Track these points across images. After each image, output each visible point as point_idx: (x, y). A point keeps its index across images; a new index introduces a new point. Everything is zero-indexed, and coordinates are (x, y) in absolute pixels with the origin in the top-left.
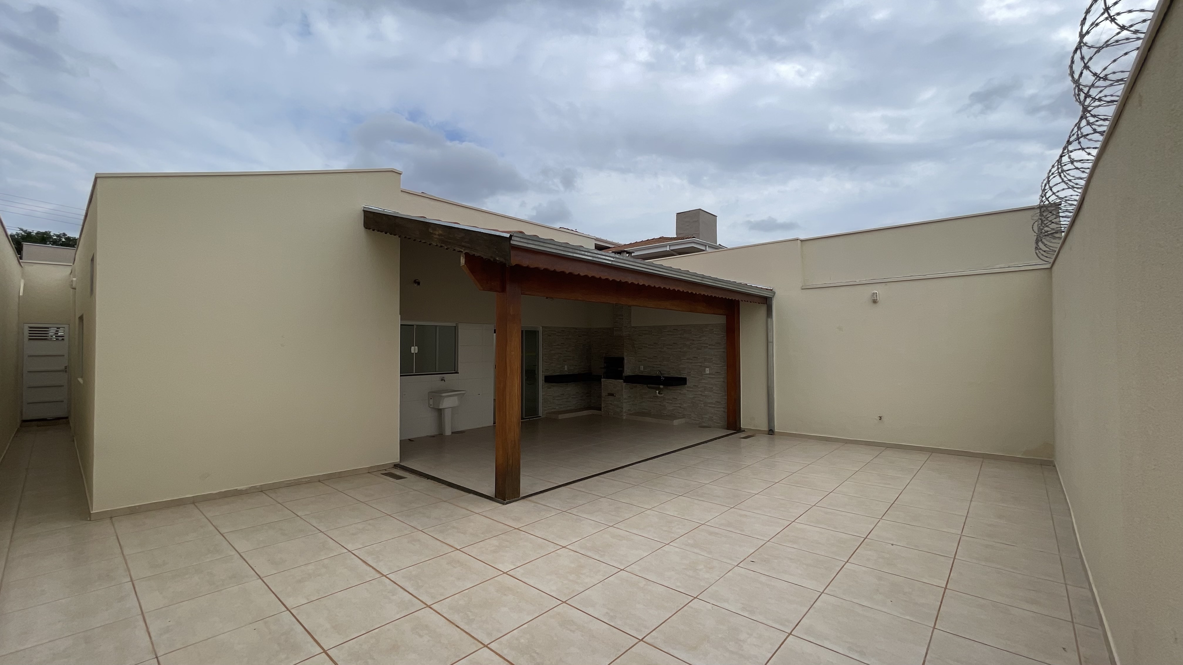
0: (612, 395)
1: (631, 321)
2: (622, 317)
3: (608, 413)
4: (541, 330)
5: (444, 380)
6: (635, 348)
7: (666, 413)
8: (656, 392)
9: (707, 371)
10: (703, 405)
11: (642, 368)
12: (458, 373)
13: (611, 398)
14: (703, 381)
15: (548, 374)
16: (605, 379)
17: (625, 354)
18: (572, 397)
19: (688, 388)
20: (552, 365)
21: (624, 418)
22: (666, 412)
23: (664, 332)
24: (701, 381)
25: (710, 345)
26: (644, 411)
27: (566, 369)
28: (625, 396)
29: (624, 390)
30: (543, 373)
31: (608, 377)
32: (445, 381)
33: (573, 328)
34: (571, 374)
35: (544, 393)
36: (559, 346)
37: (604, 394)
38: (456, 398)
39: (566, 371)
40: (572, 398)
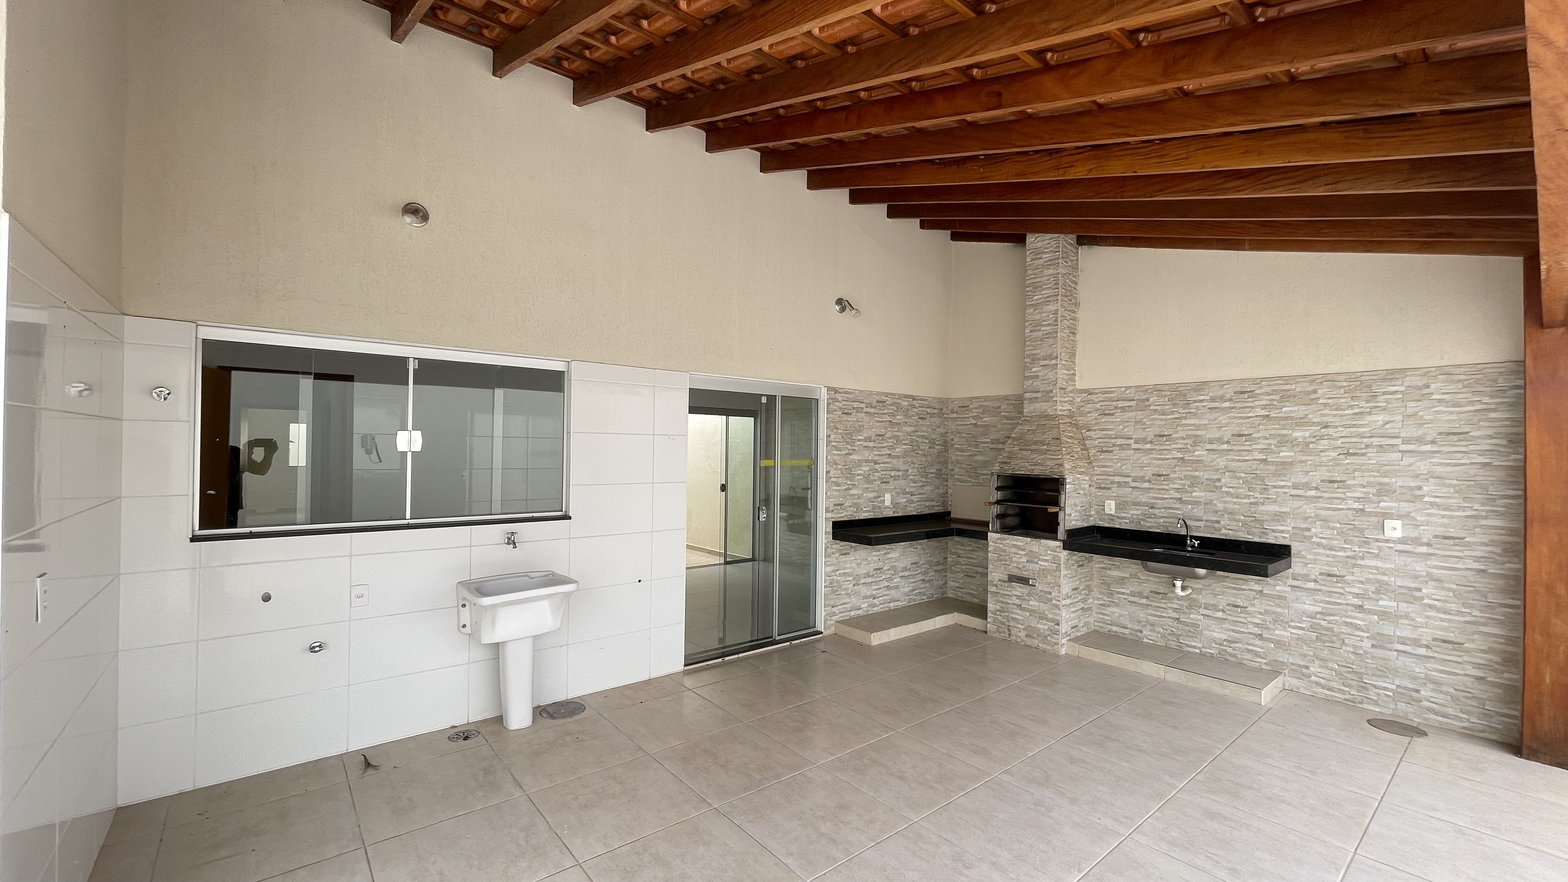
0: (1023, 581)
1: (1074, 374)
2: (1054, 362)
3: (1009, 630)
4: (823, 396)
5: (514, 543)
6: (1087, 449)
7: (1199, 648)
8: (1174, 585)
9: (1394, 529)
10: (1367, 644)
11: (1111, 507)
12: (570, 518)
13: (1018, 589)
14: (1366, 562)
15: (844, 515)
16: (998, 535)
17: (1067, 466)
18: (901, 574)
19: (1294, 579)
20: (851, 492)
21: (1063, 652)
22: (1200, 645)
23: (1195, 401)
24: (1359, 562)
25: (1406, 441)
26: (1114, 628)
27: (888, 503)
28: (1066, 589)
29: (1064, 572)
30: (830, 515)
31: (1007, 530)
32: (515, 547)
33: (906, 396)
34: (900, 514)
35: (829, 569)
36: (871, 441)
37: (996, 574)
38: (545, 604)
39: (887, 507)
40: (901, 577)
